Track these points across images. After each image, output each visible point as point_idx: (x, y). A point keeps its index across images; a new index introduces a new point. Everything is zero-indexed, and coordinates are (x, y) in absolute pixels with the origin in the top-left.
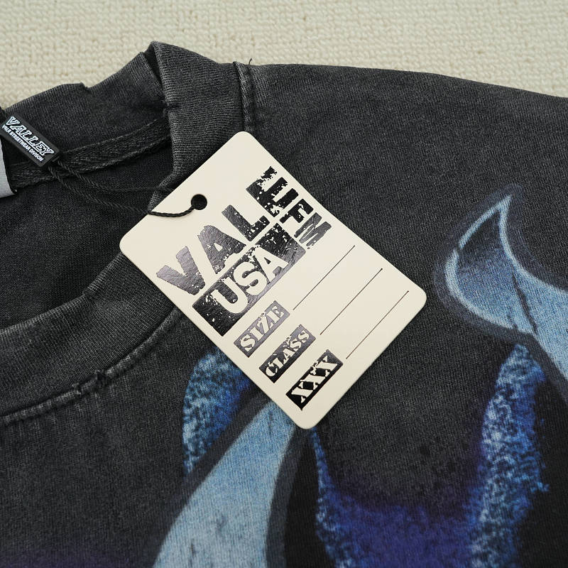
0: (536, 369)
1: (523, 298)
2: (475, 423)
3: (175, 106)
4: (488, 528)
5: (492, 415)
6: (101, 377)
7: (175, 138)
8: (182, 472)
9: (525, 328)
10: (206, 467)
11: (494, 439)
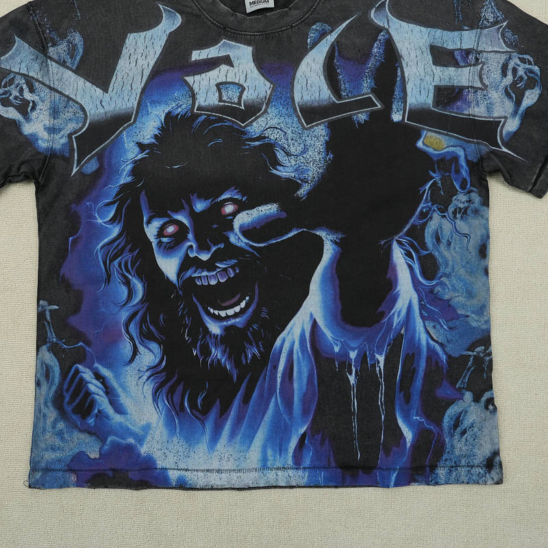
0: (387, 36)
1: (388, 20)
2: (372, 47)
4: (370, 67)
5: (376, 45)
6: (291, 26)
8: (307, 48)
9: (387, 27)
10: (312, 48)
11: (375, 50)
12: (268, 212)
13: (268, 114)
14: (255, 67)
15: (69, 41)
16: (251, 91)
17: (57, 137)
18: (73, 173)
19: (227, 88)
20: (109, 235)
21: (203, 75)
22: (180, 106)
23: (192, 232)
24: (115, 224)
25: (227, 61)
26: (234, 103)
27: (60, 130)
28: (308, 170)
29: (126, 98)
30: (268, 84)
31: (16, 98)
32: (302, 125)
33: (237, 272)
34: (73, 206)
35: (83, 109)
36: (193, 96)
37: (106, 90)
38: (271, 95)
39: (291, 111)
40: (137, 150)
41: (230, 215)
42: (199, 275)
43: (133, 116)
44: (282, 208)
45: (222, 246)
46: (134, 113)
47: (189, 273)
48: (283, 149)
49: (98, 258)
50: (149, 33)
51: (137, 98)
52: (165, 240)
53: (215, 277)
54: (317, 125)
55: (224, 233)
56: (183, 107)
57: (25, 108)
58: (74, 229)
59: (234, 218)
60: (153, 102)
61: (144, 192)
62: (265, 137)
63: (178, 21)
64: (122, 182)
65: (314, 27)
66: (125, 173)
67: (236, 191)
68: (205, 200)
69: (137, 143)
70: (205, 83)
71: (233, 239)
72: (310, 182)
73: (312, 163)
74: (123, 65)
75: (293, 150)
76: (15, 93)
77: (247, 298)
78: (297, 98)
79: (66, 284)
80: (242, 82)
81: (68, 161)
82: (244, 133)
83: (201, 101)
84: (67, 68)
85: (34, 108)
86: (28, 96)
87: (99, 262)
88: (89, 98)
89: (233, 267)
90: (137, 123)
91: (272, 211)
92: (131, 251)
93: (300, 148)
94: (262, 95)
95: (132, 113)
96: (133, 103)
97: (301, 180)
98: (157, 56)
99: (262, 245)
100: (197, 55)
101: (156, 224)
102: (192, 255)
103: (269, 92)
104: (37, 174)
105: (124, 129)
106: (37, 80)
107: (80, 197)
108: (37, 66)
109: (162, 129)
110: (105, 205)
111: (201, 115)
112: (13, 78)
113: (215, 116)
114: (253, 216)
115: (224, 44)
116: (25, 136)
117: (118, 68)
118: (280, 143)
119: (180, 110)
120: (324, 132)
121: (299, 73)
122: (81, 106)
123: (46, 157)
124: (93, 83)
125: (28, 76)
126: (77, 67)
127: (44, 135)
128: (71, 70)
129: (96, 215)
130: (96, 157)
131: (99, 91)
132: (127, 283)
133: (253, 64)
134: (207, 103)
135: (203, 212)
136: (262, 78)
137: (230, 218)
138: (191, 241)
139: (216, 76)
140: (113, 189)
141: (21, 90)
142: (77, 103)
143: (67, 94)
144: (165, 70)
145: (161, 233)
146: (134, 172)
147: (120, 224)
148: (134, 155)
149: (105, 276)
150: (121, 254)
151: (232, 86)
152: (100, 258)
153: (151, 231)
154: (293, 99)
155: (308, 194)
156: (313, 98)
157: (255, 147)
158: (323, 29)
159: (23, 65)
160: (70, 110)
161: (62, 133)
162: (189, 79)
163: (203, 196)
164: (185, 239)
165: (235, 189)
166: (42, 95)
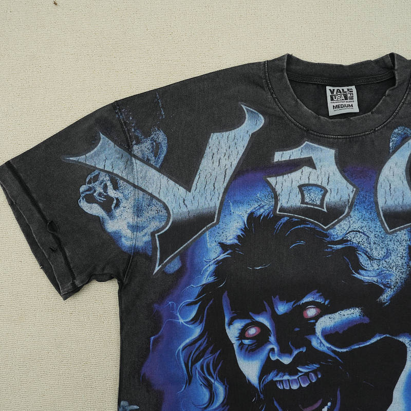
3: (397, 70)
6: (375, 130)
7: (397, 78)
8: (389, 152)
10: (394, 152)
12: (350, 317)
13: (351, 217)
14: (337, 170)
15: (152, 139)
16: (334, 194)
17: (140, 234)
18: (155, 271)
19: (309, 190)
20: (191, 336)
21: (286, 176)
22: (263, 206)
23: (274, 336)
24: (196, 325)
25: (309, 162)
26: (316, 205)
27: (144, 228)
28: (390, 275)
29: (209, 198)
30: (351, 187)
31: (100, 194)
32: (385, 229)
33: (319, 377)
34: (156, 305)
35: (166, 208)
36: (276, 197)
37: (189, 189)
38: (354, 198)
39: (374, 215)
40: (219, 249)
41: (311, 318)
42: (281, 379)
43: (216, 217)
44: (365, 313)
45: (304, 350)
46: (217, 212)
47: (270, 377)
48: (366, 253)
49: (179, 359)
50: (232, 133)
51: (220, 198)
52: (246, 342)
53: (297, 381)
54: (400, 230)
55: (306, 337)
56: (266, 207)
57: (109, 205)
58: (156, 329)
59: (316, 322)
60: (236, 202)
61: (226, 294)
62: (347, 241)
63: (261, 121)
64: (204, 282)
65: (396, 131)
66: (208, 273)
67: (318, 294)
68: (287, 302)
69: (219, 243)
70: (287, 184)
71: (315, 343)
72: (392, 287)
73: (394, 268)
74: (206, 165)
75: (375, 254)
76: (99, 189)
77: (329, 404)
78: (381, 203)
79: (146, 384)
80: (324, 185)
81: (151, 260)
82: (327, 236)
83: (283, 202)
84: (151, 166)
85: (117, 205)
86: (111, 193)
87: (180, 363)
88: (173, 196)
89: (315, 372)
90: (220, 223)
91: (354, 316)
92: (212, 352)
93: (382, 253)
94: (345, 198)
95: (215, 213)
96: (216, 202)
97: (384, 285)
98: (240, 156)
99: (345, 350)
100: (280, 156)
101: (238, 325)
102: (274, 358)
103: (352, 196)
104: (122, 275)
105: (207, 229)
106: (122, 178)
107: (163, 296)
108: (121, 165)
109: (245, 230)
110: (187, 305)
111: (284, 216)
112: (98, 175)
113: (296, 218)
114: (336, 320)
115: (307, 146)
116: (109, 233)
117: (201, 167)
118: (363, 246)
119: (262, 210)
120: (406, 237)
121: (382, 178)
122: (164, 204)
123: (130, 256)
124: (176, 182)
125: (112, 173)
126: (161, 166)
127: (128, 232)
128: (155, 168)
129: (178, 315)
130: (179, 257)
131: (182, 190)
132: (209, 386)
133: (336, 167)
134: (289, 205)
135: (285, 314)
136: (344, 181)
137: (312, 321)
138: (273, 344)
139: (298, 178)
140: (195, 289)
141: (105, 187)
142: (160, 201)
143: (150, 191)
144: (247, 171)
145: (242, 335)
146: (216, 273)
147: (201, 325)
148: (216, 255)
149: (186, 377)
150: (203, 356)
151: (314, 188)
152: (182, 359)
153: (233, 332)
154: (376, 203)
155: (391, 299)
156: (396, 203)
157: (338, 250)
158: (405, 133)
159: (108, 163)
160: (154, 208)
161: (145, 231)
162: (272, 180)
163: (285, 299)
164: (267, 341)
165: (318, 292)
166: (126, 192)
